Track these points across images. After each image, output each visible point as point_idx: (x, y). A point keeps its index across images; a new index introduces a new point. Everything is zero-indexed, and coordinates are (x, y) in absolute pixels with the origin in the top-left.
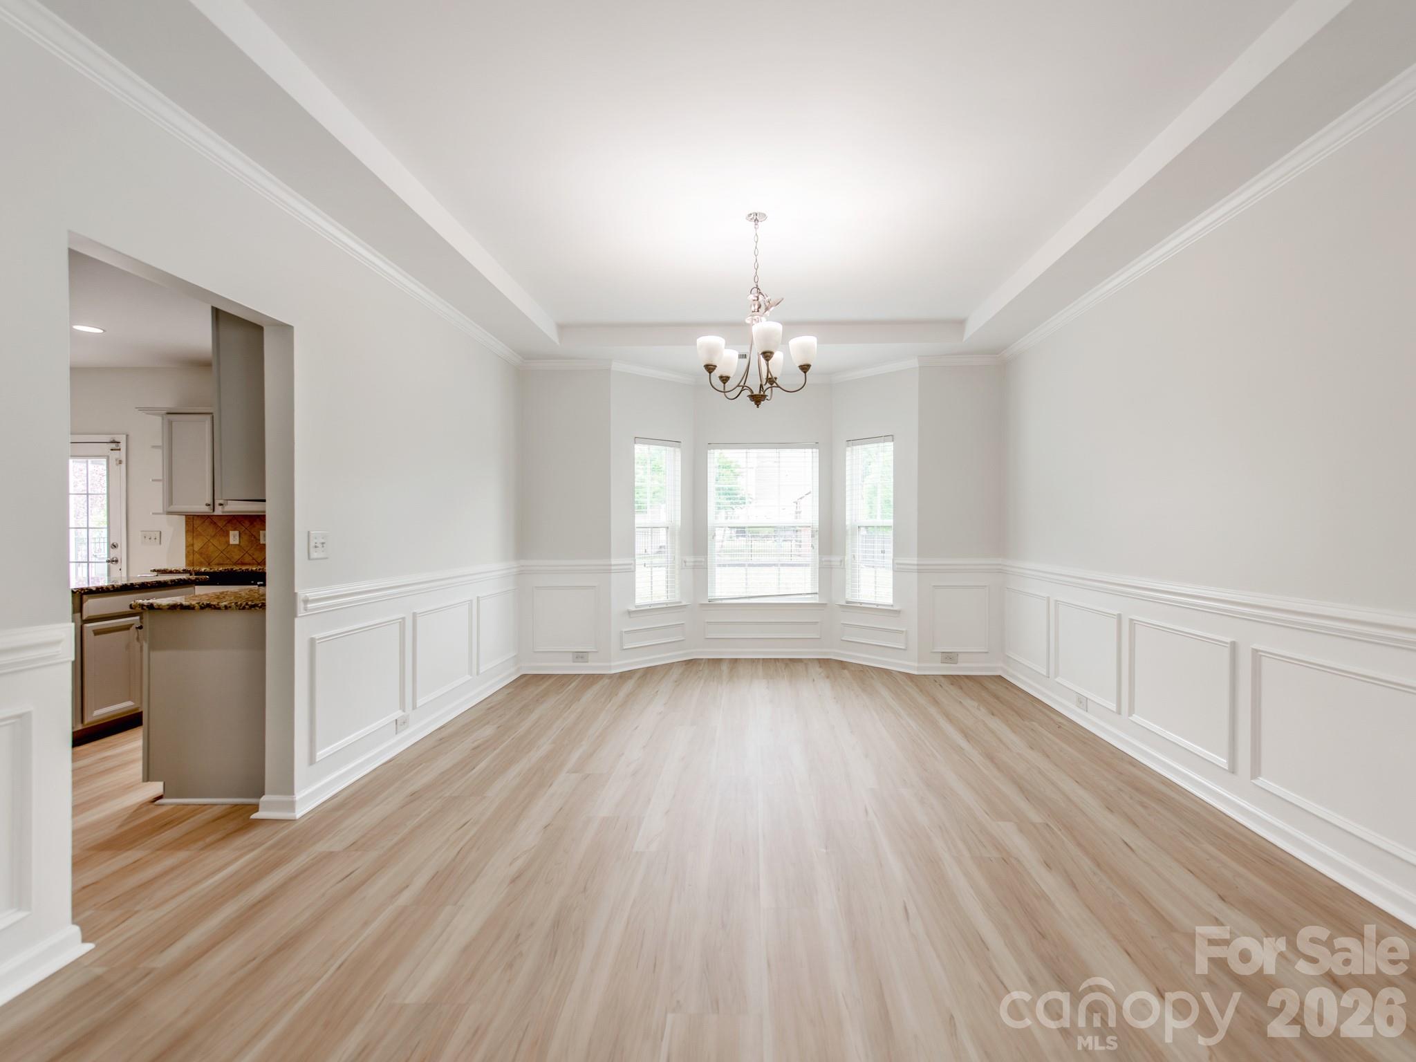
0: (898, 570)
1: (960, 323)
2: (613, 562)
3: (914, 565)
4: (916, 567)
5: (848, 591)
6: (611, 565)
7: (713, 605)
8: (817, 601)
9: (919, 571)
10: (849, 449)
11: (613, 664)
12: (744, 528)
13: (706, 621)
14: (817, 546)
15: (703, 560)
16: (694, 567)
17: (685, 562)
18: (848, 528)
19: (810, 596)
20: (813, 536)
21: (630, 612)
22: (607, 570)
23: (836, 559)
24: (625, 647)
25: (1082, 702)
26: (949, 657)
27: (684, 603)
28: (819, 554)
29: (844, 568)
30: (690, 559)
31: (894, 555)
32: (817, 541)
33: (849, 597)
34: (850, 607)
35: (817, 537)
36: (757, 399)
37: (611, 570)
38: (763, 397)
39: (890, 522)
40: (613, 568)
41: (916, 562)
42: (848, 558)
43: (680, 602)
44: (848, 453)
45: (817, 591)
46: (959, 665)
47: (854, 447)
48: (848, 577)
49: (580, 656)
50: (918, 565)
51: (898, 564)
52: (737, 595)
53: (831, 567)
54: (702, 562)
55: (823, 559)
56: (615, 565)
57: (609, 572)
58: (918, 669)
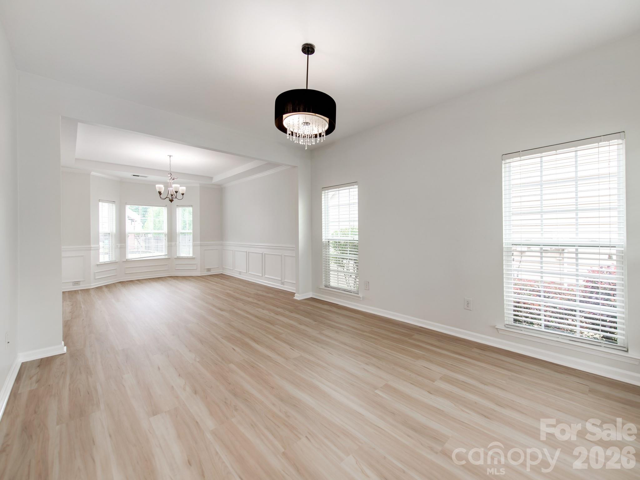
0: (194, 246)
1: (211, 178)
2: (92, 246)
3: (199, 244)
4: (199, 245)
5: (178, 254)
6: (91, 247)
7: (128, 261)
8: (167, 257)
9: (201, 246)
10: (177, 208)
11: (92, 285)
12: (140, 233)
13: (126, 267)
14: (167, 239)
15: (124, 245)
16: (120, 248)
17: (117, 246)
18: (177, 233)
19: (164, 256)
20: (165, 236)
21: (98, 265)
22: (90, 249)
23: (173, 243)
24: (96, 278)
25: (240, 273)
26: (209, 270)
27: (117, 261)
28: (168, 242)
29: (176, 246)
30: (119, 245)
31: (193, 241)
32: (167, 238)
33: (178, 255)
34: (179, 258)
35: (167, 236)
36: (171, 201)
37: (91, 249)
38: (173, 200)
39: (192, 231)
40: (92, 248)
41: (199, 243)
42: (177, 243)
43: (116, 261)
44: (177, 209)
45: (167, 254)
46: (211, 272)
47: (179, 208)
48: (178, 249)
49: (77, 283)
50: (200, 244)
51: (194, 244)
52: (137, 257)
53: (171, 246)
54: (123, 246)
55: (169, 243)
56: (93, 247)
57: (90, 250)
58: (200, 274)
